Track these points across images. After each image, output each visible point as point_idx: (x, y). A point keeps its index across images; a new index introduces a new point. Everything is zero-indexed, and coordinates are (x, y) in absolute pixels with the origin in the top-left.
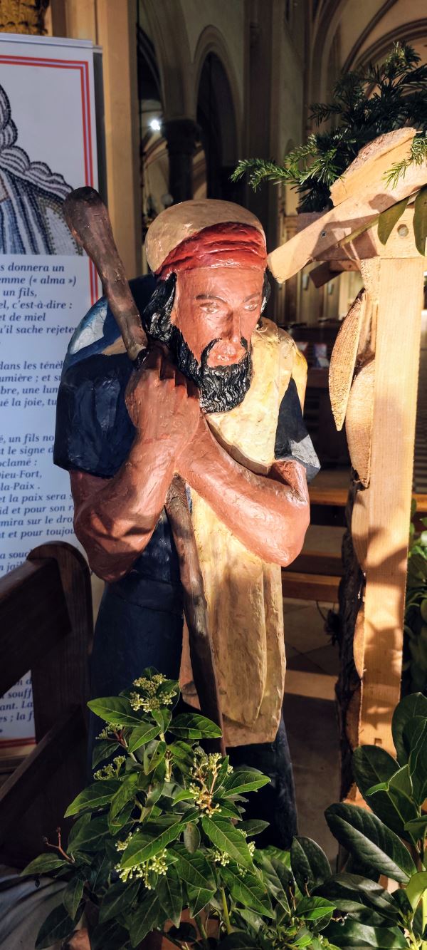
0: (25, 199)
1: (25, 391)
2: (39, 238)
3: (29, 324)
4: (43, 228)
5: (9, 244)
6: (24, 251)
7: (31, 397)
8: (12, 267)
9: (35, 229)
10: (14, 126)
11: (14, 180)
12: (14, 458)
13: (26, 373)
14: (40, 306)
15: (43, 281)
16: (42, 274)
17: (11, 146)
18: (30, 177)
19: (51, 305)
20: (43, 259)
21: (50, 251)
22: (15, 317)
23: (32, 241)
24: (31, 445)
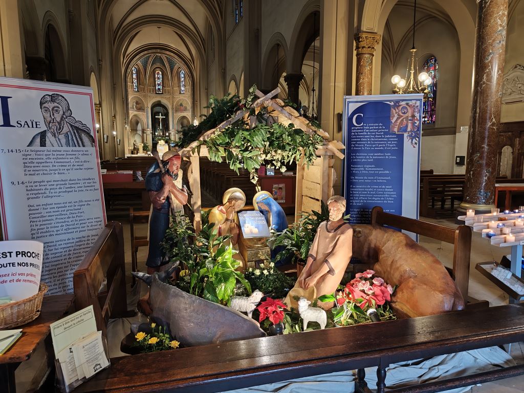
0: (75, 131)
1: (78, 187)
2: (80, 142)
3: (78, 167)
4: (81, 140)
5: (71, 144)
6: (76, 146)
7: (80, 189)
8: (72, 151)
9: (79, 140)
10: (71, 111)
11: (72, 126)
12: (76, 208)
13: (79, 182)
14: (81, 162)
15: (82, 155)
16: (82, 153)
17: (70, 116)
18: (76, 125)
19: (84, 162)
20: (82, 148)
21: (84, 146)
22: (73, 166)
23: (78, 143)
24: (81, 204)
